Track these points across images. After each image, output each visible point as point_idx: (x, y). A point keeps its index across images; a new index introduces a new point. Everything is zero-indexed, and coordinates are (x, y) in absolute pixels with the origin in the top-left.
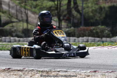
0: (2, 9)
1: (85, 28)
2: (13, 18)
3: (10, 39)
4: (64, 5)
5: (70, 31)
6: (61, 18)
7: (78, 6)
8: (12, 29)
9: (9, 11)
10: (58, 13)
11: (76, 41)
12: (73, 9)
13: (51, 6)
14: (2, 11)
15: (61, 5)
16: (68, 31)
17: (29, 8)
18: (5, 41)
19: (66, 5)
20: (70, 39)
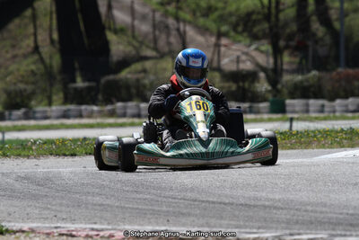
0: (114, 23)
1: (351, 71)
2: (144, 48)
3: (138, 107)
4: (289, 7)
5: (307, 80)
6: (282, 43)
7: (327, 9)
8: (144, 78)
9: (133, 27)
10: (271, 29)
11: (326, 109)
12: (314, 18)
13: (250, 10)
14: (112, 27)
15: (281, 7)
16: (301, 82)
17: (188, 17)
18: (124, 115)
19: (293, 6)
20: (307, 105)
